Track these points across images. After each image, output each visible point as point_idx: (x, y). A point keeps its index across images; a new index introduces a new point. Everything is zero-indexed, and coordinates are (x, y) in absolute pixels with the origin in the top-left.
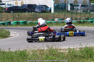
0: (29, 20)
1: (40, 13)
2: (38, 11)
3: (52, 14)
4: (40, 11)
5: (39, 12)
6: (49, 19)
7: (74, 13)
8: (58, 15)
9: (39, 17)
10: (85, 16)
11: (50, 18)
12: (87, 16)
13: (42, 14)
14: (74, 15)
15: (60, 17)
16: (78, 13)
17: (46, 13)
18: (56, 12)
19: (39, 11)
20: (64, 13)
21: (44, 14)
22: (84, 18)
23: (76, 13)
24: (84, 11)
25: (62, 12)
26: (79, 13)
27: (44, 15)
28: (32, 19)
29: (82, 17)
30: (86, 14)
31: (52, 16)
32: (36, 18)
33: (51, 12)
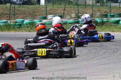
0: (2, 18)
1: (21, 6)
2: (17, 2)
3: (42, 7)
4: (21, 1)
5: (19, 4)
6: (36, 15)
7: (80, 5)
8: (53, 8)
9: (19, 12)
10: (100, 11)
11: (38, 14)
12: (104, 10)
13: (23, 7)
14: (81, 9)
15: (57, 12)
16: (88, 6)
17: (31, 6)
18: (48, 3)
19: (19, 2)
20: (62, 5)
21: (28, 6)
22: (99, 14)
23: (83, 6)
24: (98, 2)
25: (59, 3)
26: (90, 5)
27: (28, 10)
28: (7, 17)
29: (95, 11)
30: (102, 7)
31: (43, 11)
32: (14, 15)
33: (40, 4)
